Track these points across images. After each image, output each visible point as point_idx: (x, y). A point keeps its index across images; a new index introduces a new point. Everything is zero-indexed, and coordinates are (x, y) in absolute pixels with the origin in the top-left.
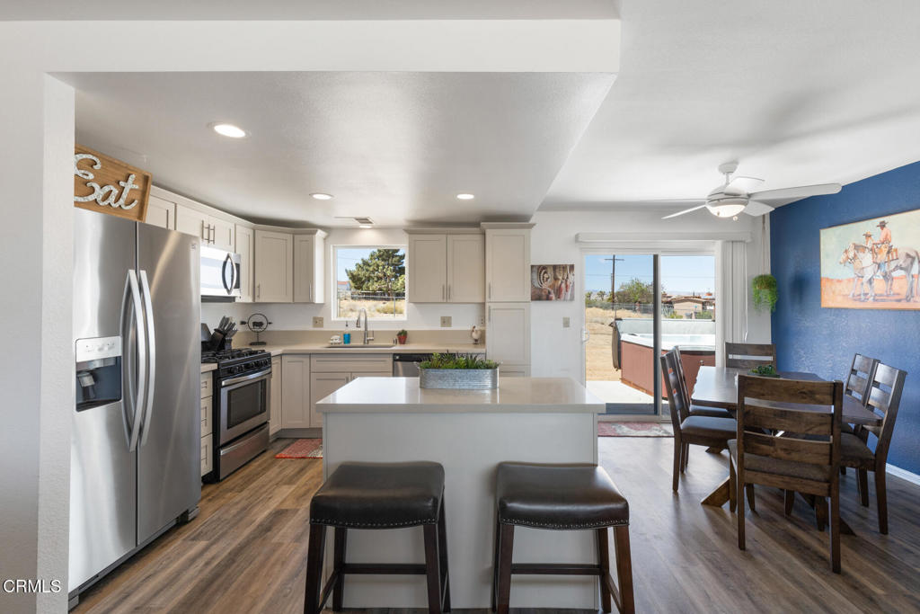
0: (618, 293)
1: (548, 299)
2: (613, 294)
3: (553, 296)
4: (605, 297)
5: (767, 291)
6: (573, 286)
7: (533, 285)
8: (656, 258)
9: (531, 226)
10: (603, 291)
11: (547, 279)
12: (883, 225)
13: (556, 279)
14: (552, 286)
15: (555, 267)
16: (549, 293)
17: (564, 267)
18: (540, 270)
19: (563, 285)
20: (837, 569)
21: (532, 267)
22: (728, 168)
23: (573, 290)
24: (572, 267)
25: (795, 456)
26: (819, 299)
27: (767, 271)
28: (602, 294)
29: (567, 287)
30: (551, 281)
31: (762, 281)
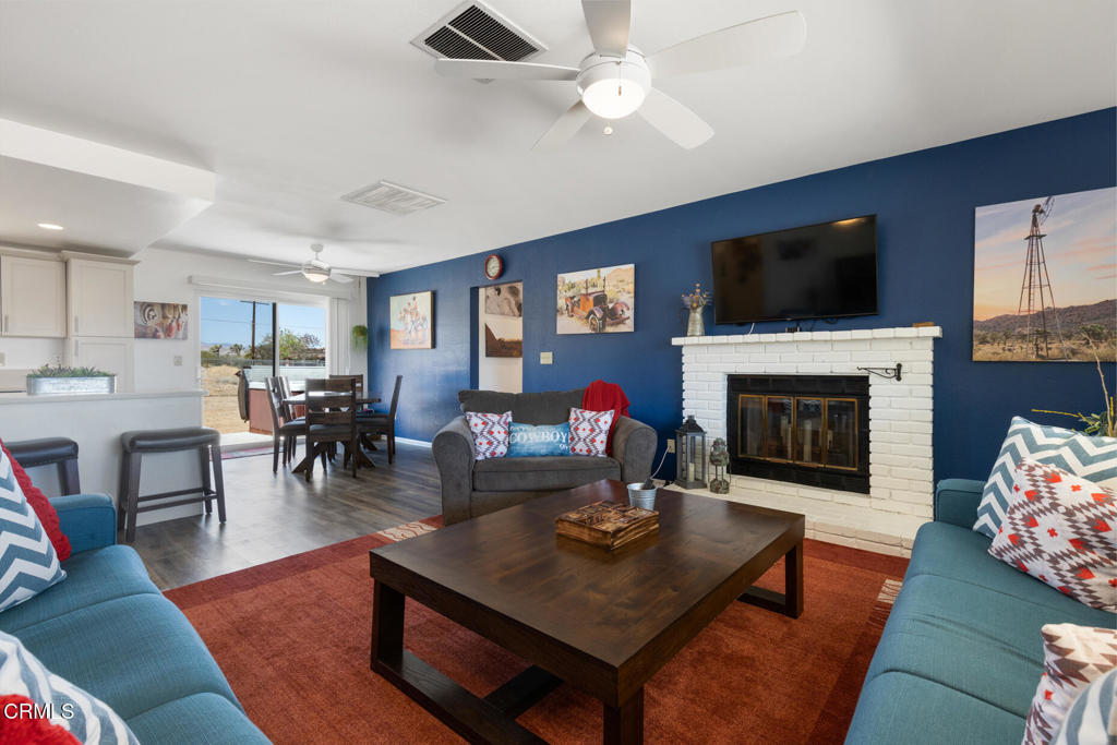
0: (261, 347)
1: (155, 336)
2: (253, 348)
3: (161, 334)
4: (242, 353)
5: (362, 337)
6: (186, 325)
7: (136, 323)
8: (274, 305)
9: (134, 263)
10: (239, 344)
11: (153, 317)
12: (414, 299)
13: (165, 317)
14: (161, 325)
15: (163, 306)
16: (157, 331)
17: (175, 307)
18: (145, 307)
19: (174, 324)
20: (354, 476)
21: (135, 302)
22: (317, 249)
23: (186, 329)
24: (185, 307)
25: (335, 422)
26: (389, 344)
27: (364, 323)
28: (237, 348)
29: (178, 326)
30: (158, 319)
31: (360, 331)
